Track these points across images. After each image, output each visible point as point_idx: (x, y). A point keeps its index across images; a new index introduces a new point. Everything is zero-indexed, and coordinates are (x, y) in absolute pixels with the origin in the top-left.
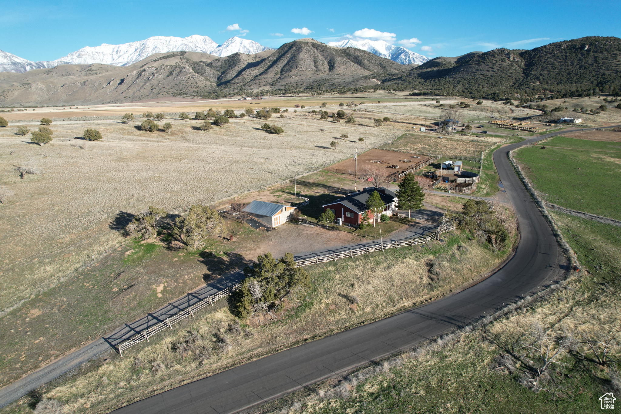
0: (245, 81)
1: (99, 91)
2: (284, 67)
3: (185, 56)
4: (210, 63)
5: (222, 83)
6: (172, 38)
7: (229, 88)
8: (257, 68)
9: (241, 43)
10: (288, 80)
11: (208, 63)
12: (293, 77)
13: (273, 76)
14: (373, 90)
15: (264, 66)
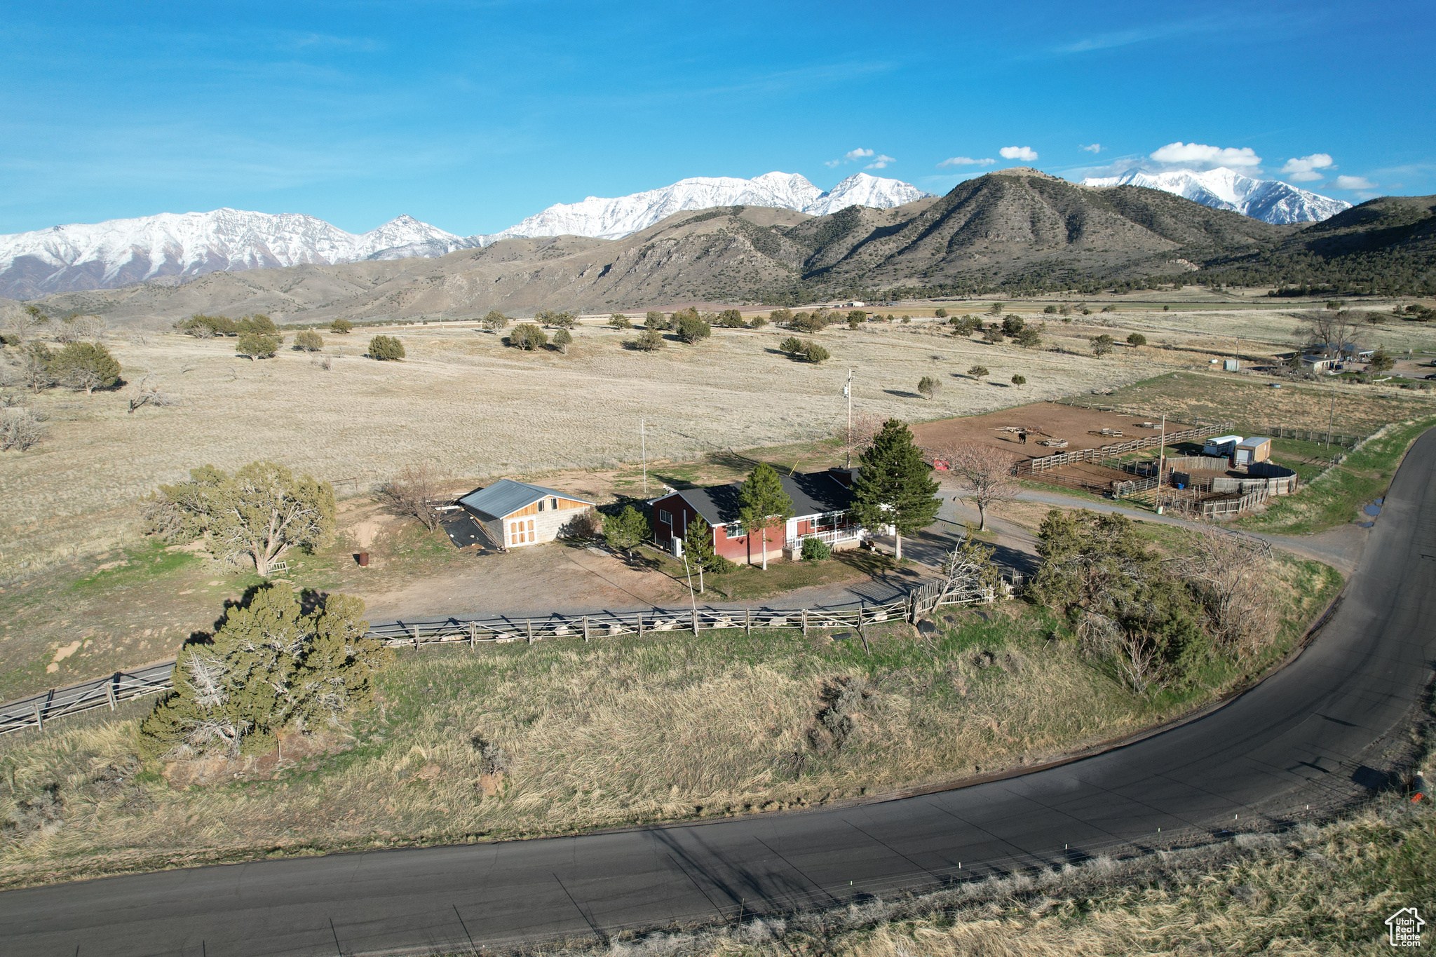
0: (864, 267)
1: (562, 290)
2: (957, 234)
3: (741, 215)
4: (792, 230)
5: (813, 272)
6: (726, 180)
7: (825, 282)
8: (894, 237)
9: (873, 187)
10: (963, 265)
11: (787, 230)
12: (977, 256)
13: (930, 256)
14: (1172, 285)
15: (910, 234)
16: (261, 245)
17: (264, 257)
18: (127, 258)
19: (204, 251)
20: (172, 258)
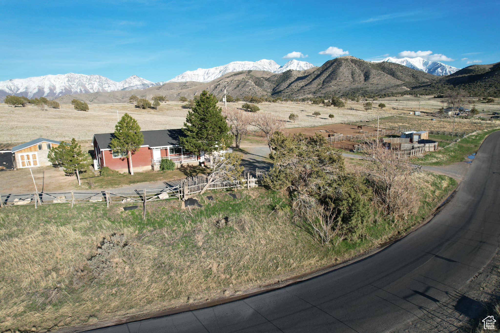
0: (293, 91)
2: (326, 79)
3: (251, 73)
4: (268, 78)
5: (276, 92)
6: (247, 62)
7: (280, 96)
8: (304, 80)
9: (298, 64)
10: (328, 89)
12: (333, 86)
13: (316, 86)
14: (400, 95)
15: (310, 79)
16: (84, 86)
17: (85, 90)
18: (36, 91)
19: (63, 88)
20: (52, 91)
